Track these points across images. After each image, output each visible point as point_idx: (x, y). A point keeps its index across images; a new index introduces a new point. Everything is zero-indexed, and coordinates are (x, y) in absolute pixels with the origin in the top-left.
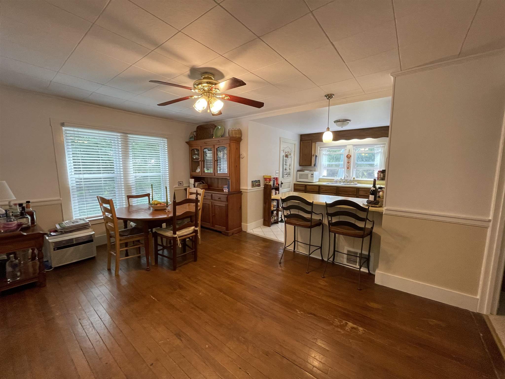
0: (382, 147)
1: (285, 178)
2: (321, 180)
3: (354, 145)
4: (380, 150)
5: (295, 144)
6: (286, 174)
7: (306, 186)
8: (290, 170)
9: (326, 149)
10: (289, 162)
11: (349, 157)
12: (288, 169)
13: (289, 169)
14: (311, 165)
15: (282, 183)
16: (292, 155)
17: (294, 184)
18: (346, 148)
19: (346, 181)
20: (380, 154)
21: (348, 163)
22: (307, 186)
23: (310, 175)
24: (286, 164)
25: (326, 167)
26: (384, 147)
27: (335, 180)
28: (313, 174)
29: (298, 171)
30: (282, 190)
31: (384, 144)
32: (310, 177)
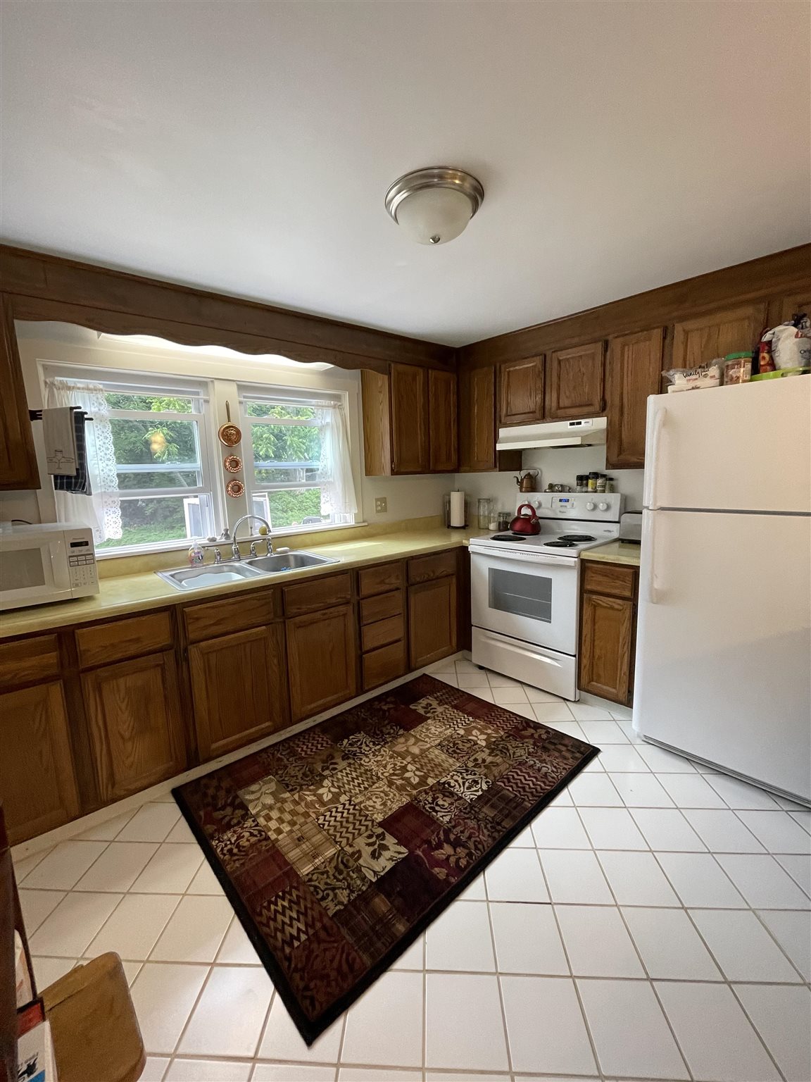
11: (231, 436)
14: (30, 481)
19: (241, 549)
20: (330, 432)
21: (234, 463)
22: (78, 632)
23: (58, 554)
26: (340, 407)
27: (191, 553)
28: (86, 544)
31: (337, 398)
32: (65, 563)
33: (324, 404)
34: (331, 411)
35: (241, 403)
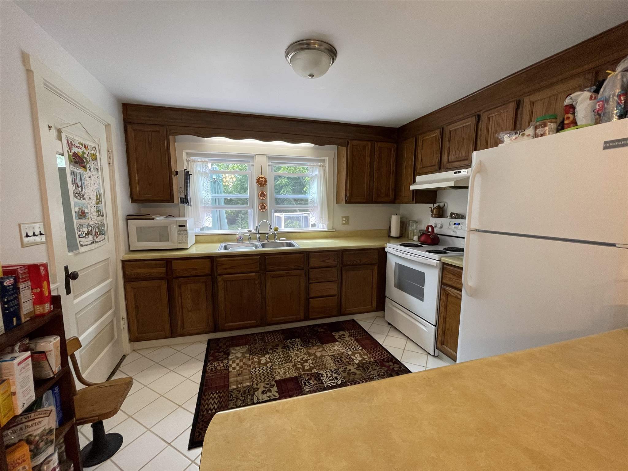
0: (320, 166)
1: (82, 249)
2: (199, 238)
3: (270, 158)
4: (316, 173)
5: (107, 126)
6: (88, 234)
7: (168, 262)
8: (101, 218)
9: (204, 159)
10: (94, 187)
11: (262, 182)
12: (91, 211)
13: (98, 211)
14: (170, 200)
15: (71, 276)
16: (103, 160)
17: (124, 262)
18: (253, 162)
19: (261, 236)
20: (316, 180)
21: (263, 195)
22: (173, 261)
23: (174, 230)
24: (79, 194)
25: (210, 205)
26: (323, 166)
27: (237, 236)
28: (184, 226)
29: (129, 217)
30: (75, 302)
31: (323, 161)
32: (176, 234)
33: (314, 165)
34: (318, 168)
35: (269, 165)
